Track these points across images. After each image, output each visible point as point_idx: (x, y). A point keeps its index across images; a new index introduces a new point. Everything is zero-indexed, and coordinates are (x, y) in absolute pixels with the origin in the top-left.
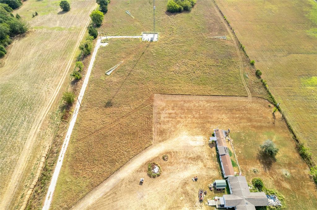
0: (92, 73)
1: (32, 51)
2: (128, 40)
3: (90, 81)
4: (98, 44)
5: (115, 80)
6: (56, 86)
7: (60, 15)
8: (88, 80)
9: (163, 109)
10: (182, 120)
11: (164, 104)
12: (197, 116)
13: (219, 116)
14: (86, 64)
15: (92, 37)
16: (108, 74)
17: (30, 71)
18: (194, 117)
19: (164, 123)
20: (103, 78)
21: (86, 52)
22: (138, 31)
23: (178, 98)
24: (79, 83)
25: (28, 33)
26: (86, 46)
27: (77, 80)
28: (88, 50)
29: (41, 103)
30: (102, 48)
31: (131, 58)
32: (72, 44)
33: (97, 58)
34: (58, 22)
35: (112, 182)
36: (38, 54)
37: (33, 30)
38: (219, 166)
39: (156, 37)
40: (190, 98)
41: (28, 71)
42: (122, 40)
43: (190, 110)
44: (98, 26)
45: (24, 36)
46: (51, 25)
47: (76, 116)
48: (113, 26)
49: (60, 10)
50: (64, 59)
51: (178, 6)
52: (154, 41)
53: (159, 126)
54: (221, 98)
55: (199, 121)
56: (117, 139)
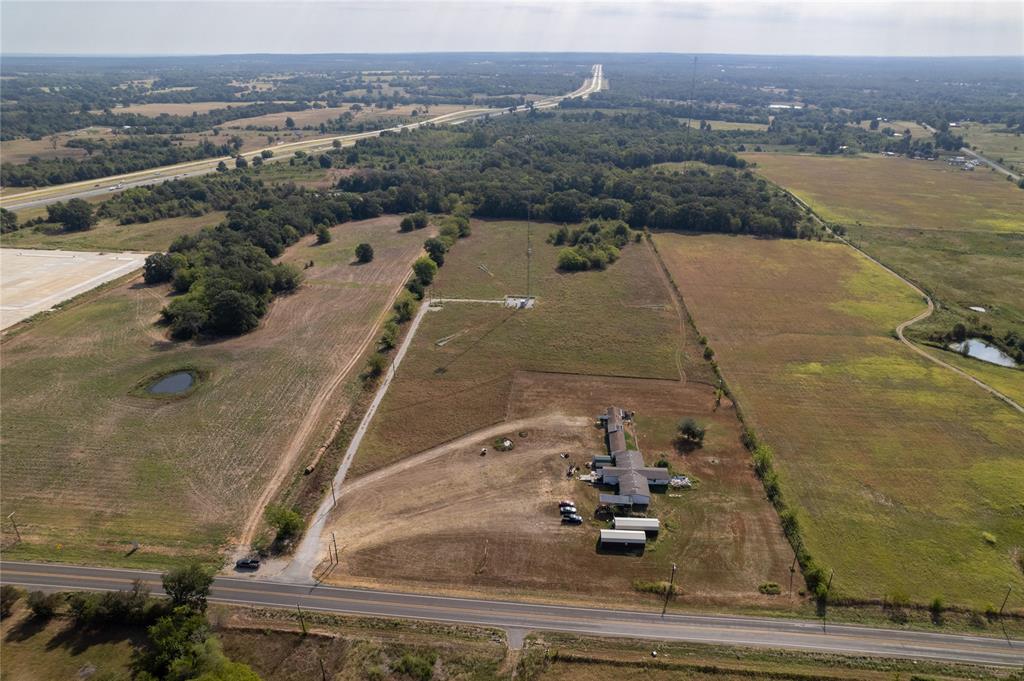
0: (413, 341)
1: (309, 312)
2: (480, 305)
3: (409, 352)
4: (424, 308)
5: (452, 351)
6: (353, 354)
7: (355, 267)
8: (406, 350)
9: (528, 387)
10: (557, 400)
11: (531, 382)
12: (585, 396)
13: (622, 399)
14: (404, 332)
15: (416, 295)
16: (441, 344)
17: (308, 335)
18: (578, 398)
19: (527, 401)
20: (431, 348)
21: (404, 314)
22: (499, 292)
23: (555, 377)
24: (391, 352)
25: (300, 289)
26: (406, 305)
27: (388, 346)
28: (408, 313)
29: (330, 371)
30: (430, 313)
31: (483, 328)
32: (379, 306)
33: (421, 325)
34: (351, 276)
35: (440, 451)
36: (319, 316)
37: (309, 285)
38: (606, 448)
39: (530, 303)
40: (576, 377)
41: (304, 336)
42: (468, 303)
43: (572, 391)
44: (426, 283)
45: (292, 293)
46: (340, 280)
47: (386, 388)
48: (453, 286)
49: (354, 259)
50: (365, 324)
51: (580, 259)
52: (526, 307)
53: (518, 404)
54: (630, 380)
55: (586, 402)
56: (451, 412)
